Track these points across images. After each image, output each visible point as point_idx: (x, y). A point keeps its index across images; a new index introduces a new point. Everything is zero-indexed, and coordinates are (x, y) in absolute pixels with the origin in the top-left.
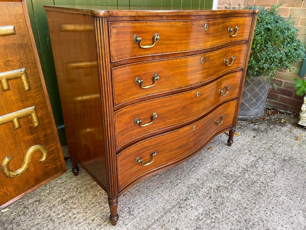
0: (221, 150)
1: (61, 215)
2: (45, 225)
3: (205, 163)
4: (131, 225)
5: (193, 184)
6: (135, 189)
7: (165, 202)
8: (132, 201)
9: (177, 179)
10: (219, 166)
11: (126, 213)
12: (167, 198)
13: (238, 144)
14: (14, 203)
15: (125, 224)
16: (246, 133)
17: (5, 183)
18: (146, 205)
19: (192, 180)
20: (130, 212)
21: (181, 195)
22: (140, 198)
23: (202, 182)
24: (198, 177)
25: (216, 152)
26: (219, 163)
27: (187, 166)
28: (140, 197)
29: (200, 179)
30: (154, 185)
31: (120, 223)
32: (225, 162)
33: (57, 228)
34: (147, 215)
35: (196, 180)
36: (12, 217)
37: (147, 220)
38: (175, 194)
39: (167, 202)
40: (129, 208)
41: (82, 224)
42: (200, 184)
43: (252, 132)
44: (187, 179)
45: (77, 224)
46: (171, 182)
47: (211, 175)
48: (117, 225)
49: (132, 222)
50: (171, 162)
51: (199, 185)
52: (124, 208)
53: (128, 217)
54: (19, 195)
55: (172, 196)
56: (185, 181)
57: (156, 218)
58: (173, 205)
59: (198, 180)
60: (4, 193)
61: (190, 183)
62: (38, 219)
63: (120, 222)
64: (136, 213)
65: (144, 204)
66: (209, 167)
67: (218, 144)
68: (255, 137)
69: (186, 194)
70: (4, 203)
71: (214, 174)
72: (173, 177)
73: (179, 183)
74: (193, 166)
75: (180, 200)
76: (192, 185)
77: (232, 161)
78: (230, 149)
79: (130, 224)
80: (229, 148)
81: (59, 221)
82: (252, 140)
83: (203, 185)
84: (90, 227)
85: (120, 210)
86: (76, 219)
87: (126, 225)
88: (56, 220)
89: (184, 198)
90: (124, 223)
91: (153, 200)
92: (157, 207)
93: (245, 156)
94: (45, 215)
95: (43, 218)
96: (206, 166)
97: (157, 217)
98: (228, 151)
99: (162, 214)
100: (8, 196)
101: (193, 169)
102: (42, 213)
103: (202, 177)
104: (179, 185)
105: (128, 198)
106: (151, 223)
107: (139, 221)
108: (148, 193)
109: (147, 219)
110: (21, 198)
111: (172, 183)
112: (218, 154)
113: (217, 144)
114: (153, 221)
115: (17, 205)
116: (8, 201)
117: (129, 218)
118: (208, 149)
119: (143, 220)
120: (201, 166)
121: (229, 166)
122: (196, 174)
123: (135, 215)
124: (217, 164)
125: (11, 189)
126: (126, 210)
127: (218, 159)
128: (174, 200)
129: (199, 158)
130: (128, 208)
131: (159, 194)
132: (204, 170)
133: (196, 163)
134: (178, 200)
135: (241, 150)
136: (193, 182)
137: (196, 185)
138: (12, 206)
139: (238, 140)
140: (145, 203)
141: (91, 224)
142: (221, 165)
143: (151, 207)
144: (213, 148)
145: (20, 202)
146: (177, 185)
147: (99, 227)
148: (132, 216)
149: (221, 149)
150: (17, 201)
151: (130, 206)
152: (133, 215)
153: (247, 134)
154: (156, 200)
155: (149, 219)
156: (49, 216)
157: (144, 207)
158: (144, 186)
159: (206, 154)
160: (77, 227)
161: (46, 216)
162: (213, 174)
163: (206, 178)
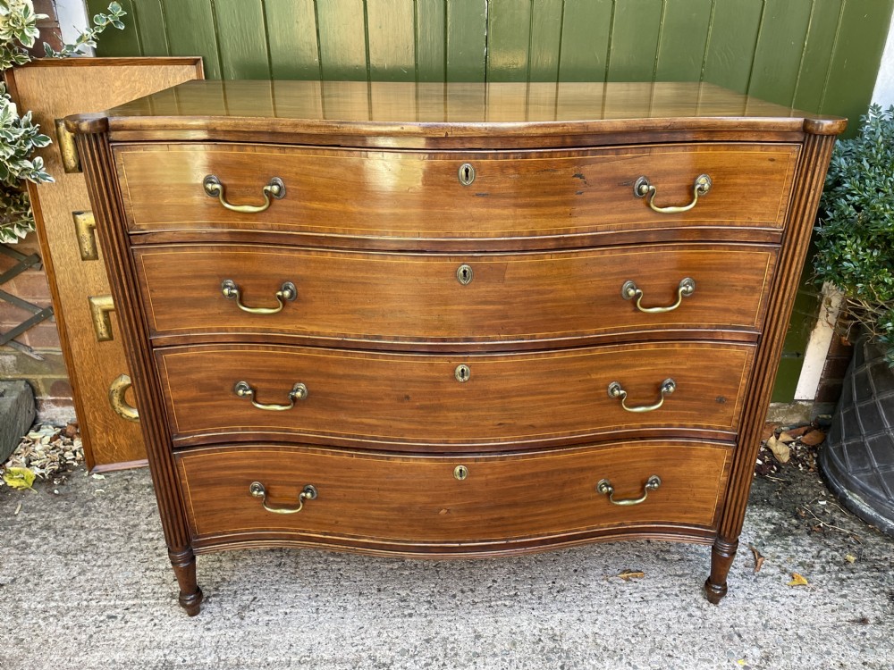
0: (665, 597)
1: (151, 535)
2: (113, 538)
3: (554, 607)
4: (213, 637)
5: (452, 639)
6: (314, 566)
7: (333, 636)
8: (277, 587)
9: (429, 602)
10: (590, 640)
11: (237, 605)
12: (348, 630)
13: (753, 613)
14: (122, 471)
15: (209, 626)
16: (844, 592)
17: (113, 424)
18: (287, 616)
19: (461, 628)
20: (244, 608)
21: (387, 647)
23: (479, 650)
24: (488, 632)
25: (635, 595)
26: (602, 633)
27: (496, 585)
28: (300, 590)
29: (482, 640)
30: (361, 581)
31: (202, 619)
32: (627, 640)
33: (119, 555)
34: (265, 638)
35: (473, 635)
36: (95, 495)
37: (251, 649)
38: (375, 633)
39: (336, 639)
40: (255, 598)
41: (154, 574)
42: (467, 653)
43: (872, 602)
44: (450, 618)
45: (147, 569)
46: (405, 601)
47: (530, 650)
48: (195, 617)
49: (222, 632)
50: (372, 539)
51: (460, 652)
52: (247, 592)
53: (230, 616)
54: (137, 459)
55: (363, 636)
56: (438, 620)
57: (270, 659)
58: (338, 656)
59: (478, 637)
60: (109, 443)
61: (444, 633)
62: (118, 521)
63: (204, 617)
64: (252, 618)
65: (288, 611)
66: (551, 624)
67: (680, 573)
68: (864, 621)
69: (403, 652)
70: (104, 463)
71: (542, 651)
72: (424, 589)
73: (420, 615)
74: (512, 593)
75: (370, 657)
76: (445, 639)
77: (652, 651)
78: (698, 613)
79: (214, 634)
80: (705, 606)
81: (134, 545)
82: (835, 627)
83: (470, 660)
84: (156, 590)
85: (236, 592)
86: (158, 559)
87: (209, 629)
88: (136, 538)
89: (383, 660)
90: (208, 623)
91: (315, 615)
92: (304, 636)
93: (725, 663)
94: (132, 520)
95: (125, 523)
96: (549, 617)
97: (275, 658)
98: (684, 615)
99: (295, 659)
100: (115, 453)
101: (499, 603)
102: (134, 513)
103: (498, 636)
104: (414, 619)
105: (277, 577)
106: (249, 661)
107: (237, 640)
108: (326, 591)
109: (255, 647)
110: (139, 468)
111: (402, 604)
112: (637, 606)
113: (676, 575)
114: (259, 660)
115: (121, 476)
116: (112, 462)
117: (229, 619)
118: (624, 572)
119: (245, 643)
120: (536, 606)
121: (621, 659)
122: (491, 619)
123: (247, 621)
124: (588, 629)
125: (123, 441)
126: (244, 598)
127: (616, 618)
128: (356, 648)
129: (560, 583)
130: (251, 597)
131: (345, 608)
132: (526, 623)
133: (531, 592)
134: (363, 654)
135: (736, 638)
136: (456, 637)
137: (452, 649)
138: (113, 475)
139: (773, 599)
140: (293, 610)
141: (164, 585)
142: (599, 641)
143: (290, 628)
144: (641, 578)
145: (130, 474)
146: (410, 615)
147: (168, 600)
148: (238, 620)
149: (667, 595)
150: (129, 469)
151: (259, 597)
152: (242, 619)
153: (844, 596)
154: (321, 619)
155: (256, 650)
156: (135, 526)
157: (281, 617)
158: (339, 570)
159: (593, 584)
160: (141, 575)
161: (131, 523)
162: (539, 649)
163: (507, 647)
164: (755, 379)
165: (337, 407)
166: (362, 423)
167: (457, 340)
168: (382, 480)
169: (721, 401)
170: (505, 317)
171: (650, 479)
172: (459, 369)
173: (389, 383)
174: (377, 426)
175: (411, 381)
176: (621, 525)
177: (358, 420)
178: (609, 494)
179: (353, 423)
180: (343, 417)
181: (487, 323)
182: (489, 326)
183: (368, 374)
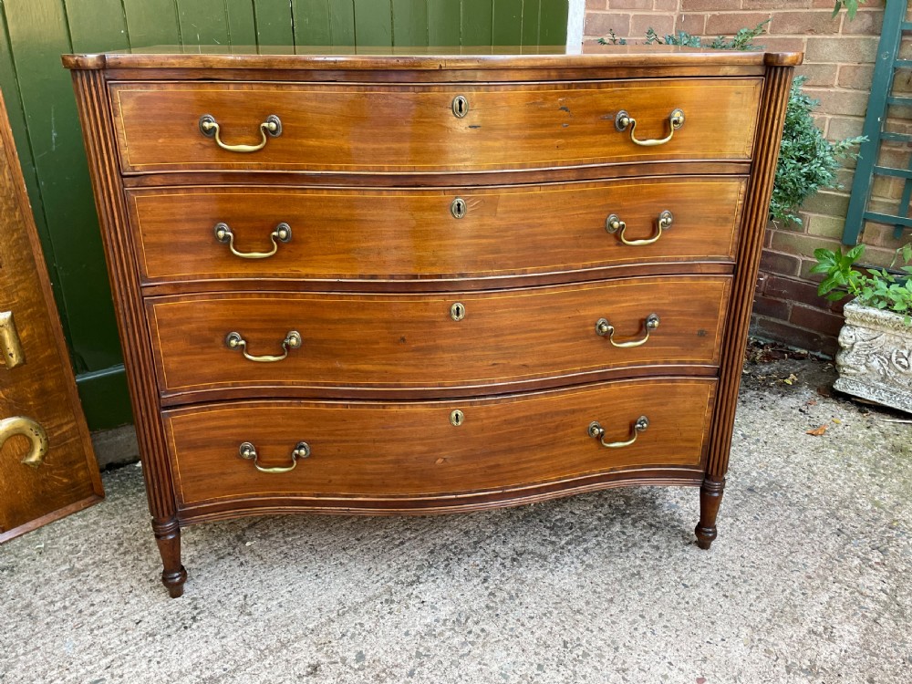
18: (293, 593)
21: (403, 571)
22: (282, 574)
50: (367, 496)
55: (377, 573)
64: (261, 609)
157: (288, 595)
164: (733, 310)
165: (333, 355)
166: (357, 370)
167: (452, 276)
168: (378, 431)
169: (702, 334)
170: (497, 251)
171: (639, 420)
172: (454, 307)
173: (384, 325)
174: (372, 372)
175: (407, 322)
176: (612, 470)
177: (353, 367)
178: (599, 437)
179: (348, 371)
180: (338, 365)
181: (480, 258)
182: (482, 261)
183: (363, 317)
